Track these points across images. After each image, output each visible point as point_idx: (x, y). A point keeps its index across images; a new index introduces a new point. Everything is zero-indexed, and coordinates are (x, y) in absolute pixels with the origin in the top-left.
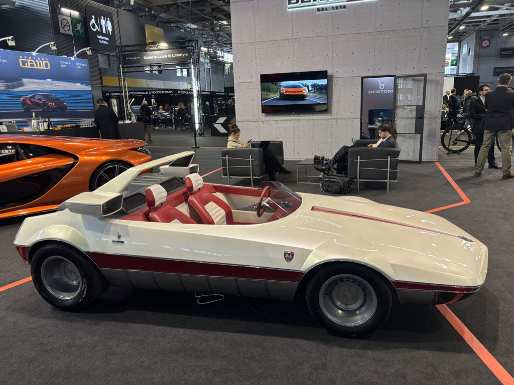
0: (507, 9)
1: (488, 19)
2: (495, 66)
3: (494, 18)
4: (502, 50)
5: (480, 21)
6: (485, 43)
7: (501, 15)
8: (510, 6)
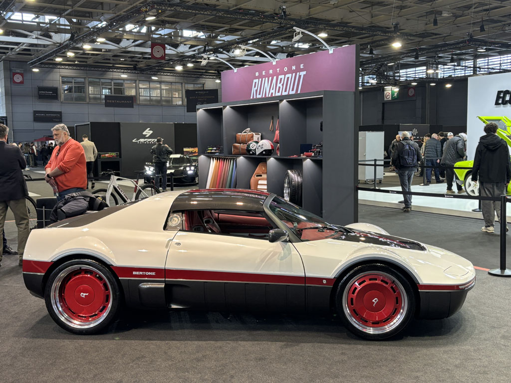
0: (36, 38)
1: (16, 47)
2: (34, 110)
3: (24, 47)
4: (41, 89)
5: (7, 49)
6: (18, 78)
7: (32, 45)
8: (41, 35)
